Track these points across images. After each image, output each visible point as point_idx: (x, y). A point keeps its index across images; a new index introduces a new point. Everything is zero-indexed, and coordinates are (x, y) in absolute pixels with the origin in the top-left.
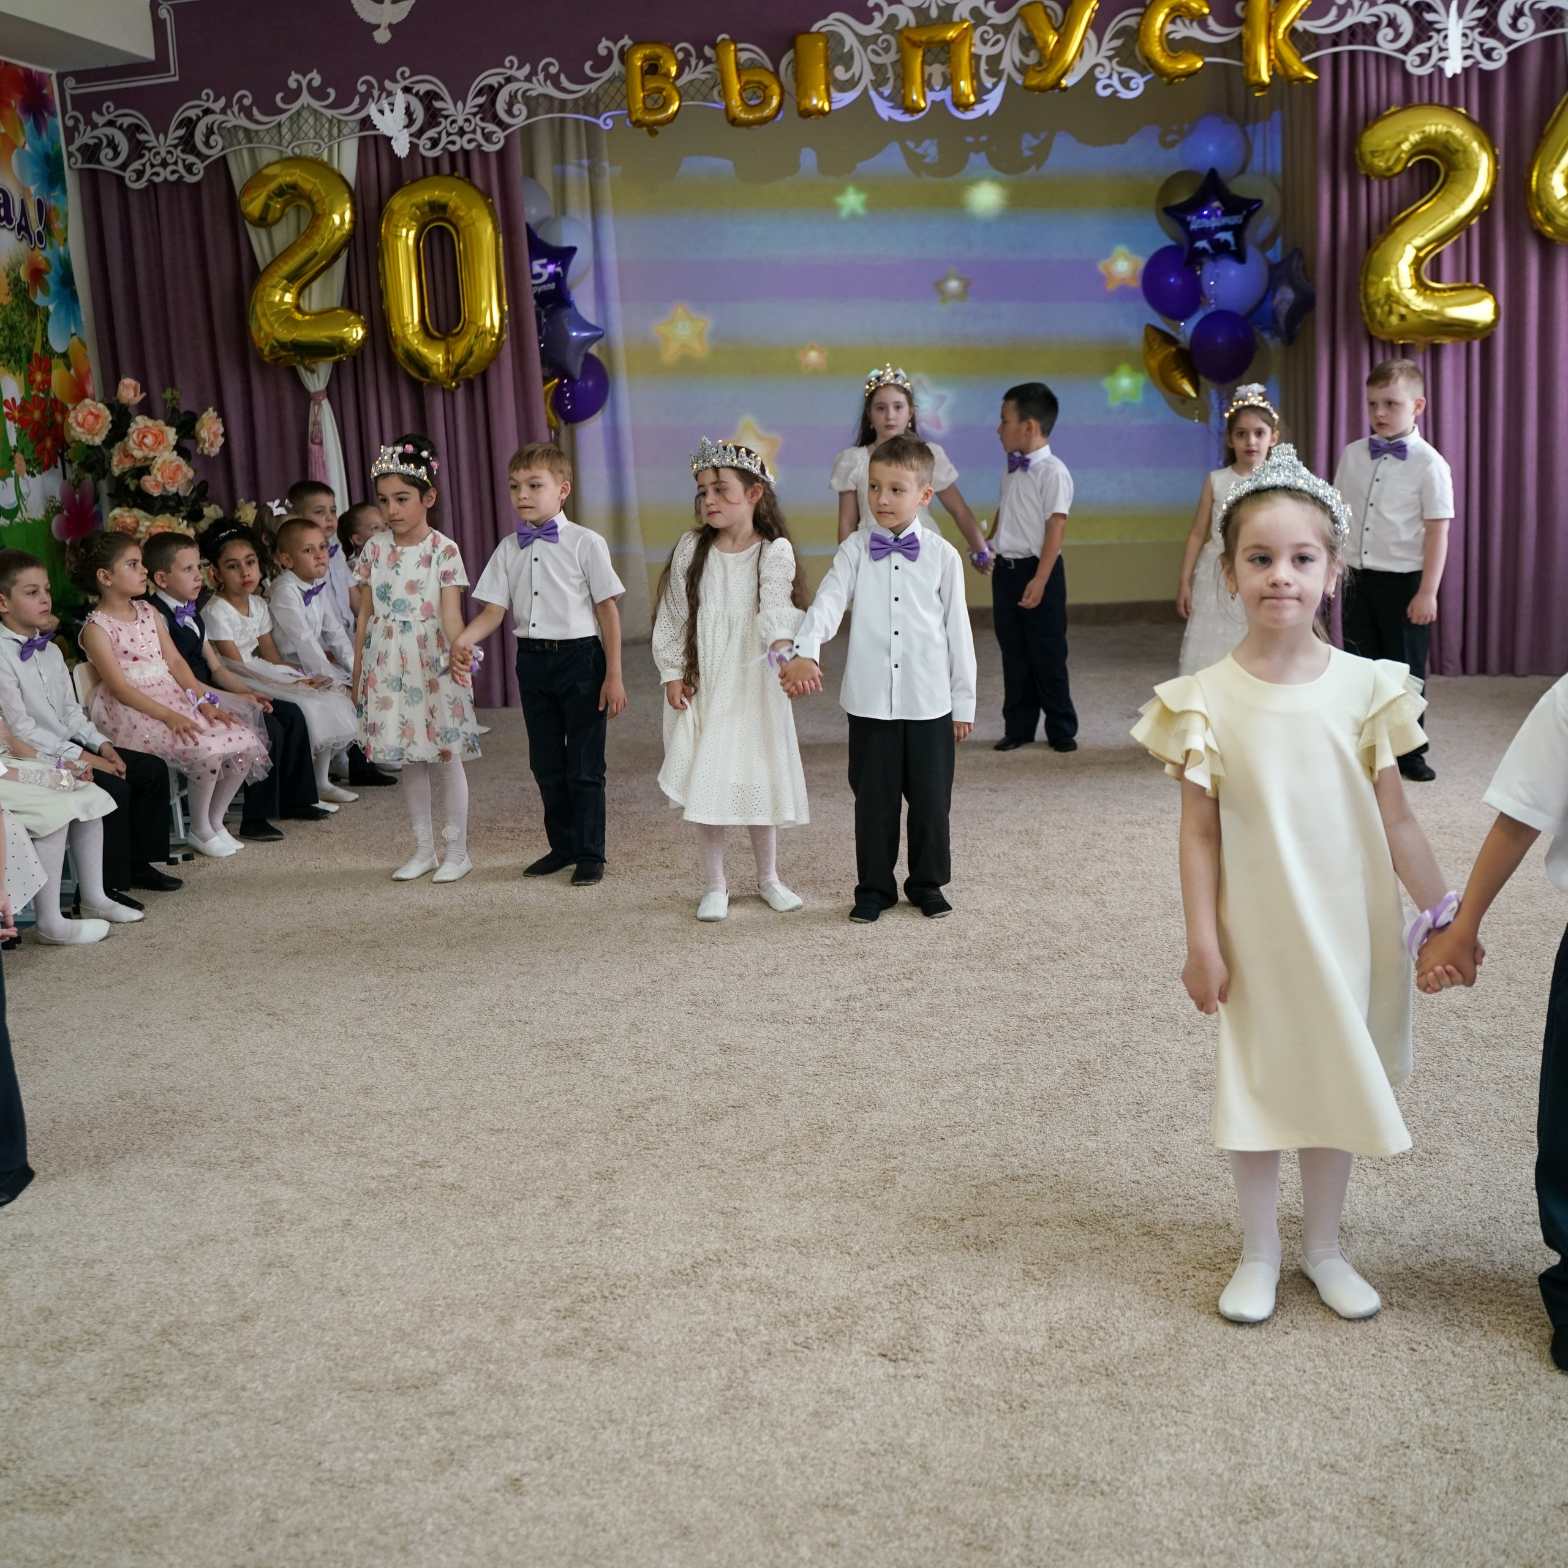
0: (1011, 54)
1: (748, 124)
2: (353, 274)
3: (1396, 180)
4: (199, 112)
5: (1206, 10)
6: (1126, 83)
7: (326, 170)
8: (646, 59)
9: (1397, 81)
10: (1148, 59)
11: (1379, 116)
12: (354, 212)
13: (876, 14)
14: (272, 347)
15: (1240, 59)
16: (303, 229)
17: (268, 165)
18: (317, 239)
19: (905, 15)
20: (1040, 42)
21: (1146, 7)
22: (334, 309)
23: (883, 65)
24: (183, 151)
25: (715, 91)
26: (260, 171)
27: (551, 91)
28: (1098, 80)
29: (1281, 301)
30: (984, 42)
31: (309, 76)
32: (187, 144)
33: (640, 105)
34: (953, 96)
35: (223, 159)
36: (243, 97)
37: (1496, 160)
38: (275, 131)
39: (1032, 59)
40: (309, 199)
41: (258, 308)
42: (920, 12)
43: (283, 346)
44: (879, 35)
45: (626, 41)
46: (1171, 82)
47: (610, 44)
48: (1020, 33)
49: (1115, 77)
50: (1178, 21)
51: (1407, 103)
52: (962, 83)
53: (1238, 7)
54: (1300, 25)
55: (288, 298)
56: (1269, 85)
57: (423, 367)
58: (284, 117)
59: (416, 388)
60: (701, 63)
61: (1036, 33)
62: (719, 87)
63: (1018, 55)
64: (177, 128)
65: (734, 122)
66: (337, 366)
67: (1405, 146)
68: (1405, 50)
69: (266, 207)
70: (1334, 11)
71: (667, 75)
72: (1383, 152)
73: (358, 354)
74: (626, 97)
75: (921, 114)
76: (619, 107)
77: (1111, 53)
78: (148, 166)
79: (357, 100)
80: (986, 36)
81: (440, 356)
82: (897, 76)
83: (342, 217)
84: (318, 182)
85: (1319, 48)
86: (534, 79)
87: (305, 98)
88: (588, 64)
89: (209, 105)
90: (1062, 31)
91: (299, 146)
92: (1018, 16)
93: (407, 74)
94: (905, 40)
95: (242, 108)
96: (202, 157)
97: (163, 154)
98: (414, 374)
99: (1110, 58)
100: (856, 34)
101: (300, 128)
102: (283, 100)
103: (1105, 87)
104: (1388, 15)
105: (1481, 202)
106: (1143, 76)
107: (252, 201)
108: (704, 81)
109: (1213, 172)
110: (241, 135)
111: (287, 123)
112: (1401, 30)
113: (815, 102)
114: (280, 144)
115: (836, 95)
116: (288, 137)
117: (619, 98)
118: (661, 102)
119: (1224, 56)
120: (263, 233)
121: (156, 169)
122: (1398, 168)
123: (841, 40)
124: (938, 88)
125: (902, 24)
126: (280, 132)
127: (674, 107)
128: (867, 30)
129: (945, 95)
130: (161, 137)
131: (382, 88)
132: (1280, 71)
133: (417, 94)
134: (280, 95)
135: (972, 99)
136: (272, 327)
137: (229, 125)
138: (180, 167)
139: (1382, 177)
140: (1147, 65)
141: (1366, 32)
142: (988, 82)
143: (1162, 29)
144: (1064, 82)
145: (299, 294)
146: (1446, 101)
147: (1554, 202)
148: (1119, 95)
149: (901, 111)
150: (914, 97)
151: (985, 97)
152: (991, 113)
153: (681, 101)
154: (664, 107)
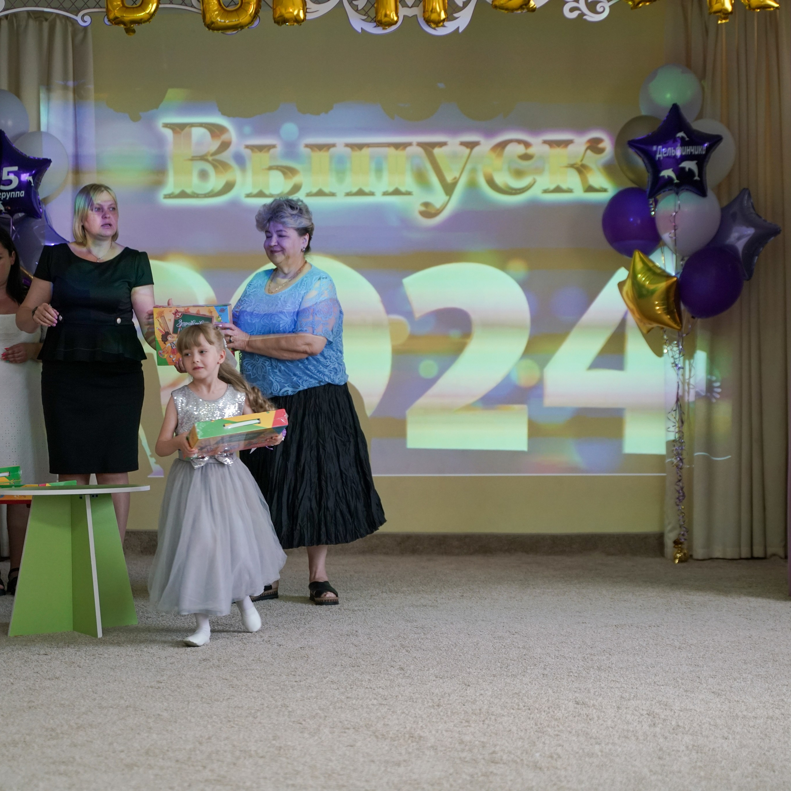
1: (224, 29)
6: (592, 7)
28: (566, 3)
29: (739, 239)
33: (118, 4)
34: (424, 12)
49: (582, 1)
52: (434, 3)
56: (731, 13)
65: (211, 26)
75: (393, 28)
76: (97, 5)
103: (572, 10)
109: (675, 108)
113: (291, 10)
115: (310, 5)
124: (410, 5)
127: (152, 8)
129: (417, 11)
135: (443, 16)
142: (459, 2)
144: (532, 3)
148: (585, 17)
149: (375, 24)
150: (388, 13)
151: (456, 15)
152: (461, 30)
153: (159, 3)
154: (143, 5)
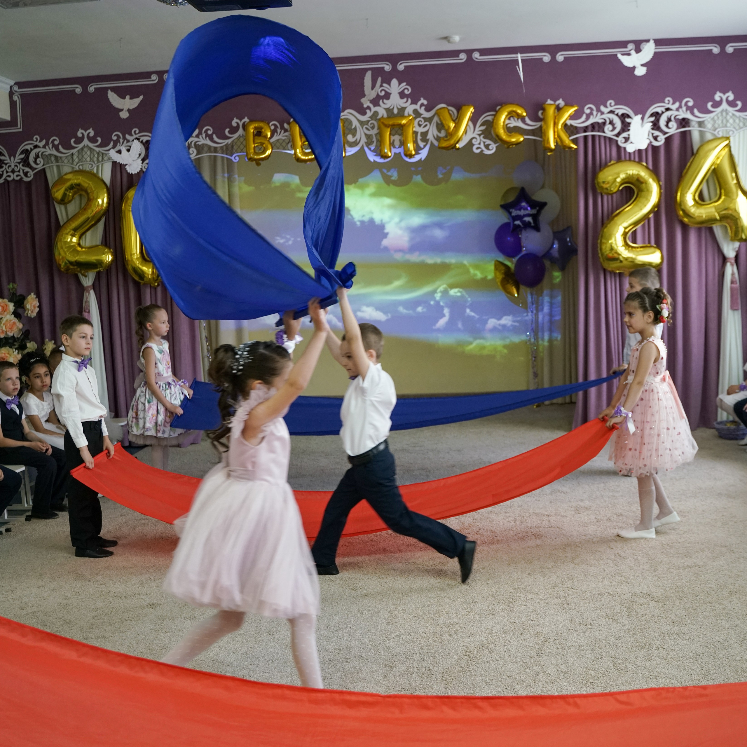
0: (433, 132)
1: (305, 161)
2: (107, 228)
3: (614, 195)
4: (32, 146)
5: (525, 114)
6: (487, 147)
7: (94, 177)
8: (255, 128)
9: (614, 150)
10: (498, 136)
11: (606, 165)
12: (109, 198)
13: (368, 111)
14: (66, 263)
15: (541, 137)
16: (83, 205)
17: (66, 174)
18: (90, 211)
19: (381, 112)
20: (446, 127)
21: (497, 112)
22: (97, 246)
23: (371, 135)
24: (23, 165)
25: (289, 145)
26: (62, 177)
27: (208, 142)
28: (474, 145)
30: (420, 125)
31: (88, 132)
32: (25, 162)
33: (252, 151)
34: (404, 151)
35: (44, 170)
36: (54, 140)
37: (660, 187)
38: (70, 157)
39: (443, 134)
40: (86, 191)
41: (59, 244)
42: (388, 110)
43: (71, 263)
44: (369, 121)
45: (246, 120)
46: (508, 147)
47: (238, 121)
48: (437, 123)
49: (482, 144)
50: (512, 119)
51: (619, 159)
52: (409, 145)
53: (540, 113)
54: (569, 122)
55: (75, 240)
56: (554, 150)
57: (141, 275)
58: (74, 151)
59: (138, 285)
60: (283, 131)
61: (444, 122)
62: (291, 143)
63: (436, 132)
64: (20, 154)
65: (298, 160)
66: (98, 274)
67: (618, 180)
68: (618, 135)
69: (65, 195)
70: (584, 116)
71: (266, 137)
72: (608, 183)
73: (109, 268)
74: (245, 146)
75: (389, 159)
76: (242, 151)
77: (480, 132)
78: (5, 172)
79: (112, 143)
80: (420, 123)
81: (150, 270)
82: (378, 141)
83: (103, 200)
84: (90, 183)
85: (577, 133)
86: (200, 136)
87: (86, 142)
88: (227, 130)
89: (37, 143)
90: (457, 121)
91: (82, 165)
92: (436, 114)
93: (137, 132)
94: (382, 124)
95: (54, 146)
96: (33, 169)
97: (13, 166)
98: (137, 278)
99: (480, 135)
100: (358, 120)
101: (83, 156)
102: (75, 142)
103: (478, 148)
104: (609, 119)
105: (654, 207)
106: (495, 143)
107: (57, 191)
108: (284, 140)
110: (53, 159)
111: (77, 154)
112: (616, 126)
114: (72, 164)
115: (347, 149)
116: (77, 160)
117: (242, 147)
118: (262, 149)
119: (534, 135)
120: (63, 207)
121: (9, 174)
122: (615, 190)
123: (351, 123)
124: (397, 147)
125: (380, 116)
126: (73, 158)
127: (268, 152)
128: (364, 118)
129: (400, 150)
130: (12, 158)
131: (124, 138)
132: (559, 143)
133: (142, 142)
134: (73, 141)
135: (413, 153)
136: (65, 254)
137: (47, 154)
138: (21, 173)
139: (608, 194)
140: (497, 139)
141: (599, 126)
142: (421, 144)
143: (504, 122)
144: (458, 146)
145: (80, 238)
146: (637, 159)
147: (688, 207)
148: (484, 152)
149: (379, 157)
150: (386, 151)
151: (420, 152)
152: (423, 159)
153: (272, 149)
154: (264, 152)
